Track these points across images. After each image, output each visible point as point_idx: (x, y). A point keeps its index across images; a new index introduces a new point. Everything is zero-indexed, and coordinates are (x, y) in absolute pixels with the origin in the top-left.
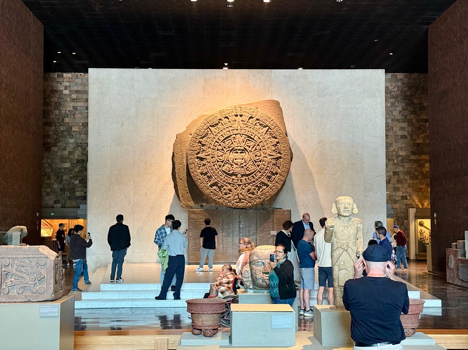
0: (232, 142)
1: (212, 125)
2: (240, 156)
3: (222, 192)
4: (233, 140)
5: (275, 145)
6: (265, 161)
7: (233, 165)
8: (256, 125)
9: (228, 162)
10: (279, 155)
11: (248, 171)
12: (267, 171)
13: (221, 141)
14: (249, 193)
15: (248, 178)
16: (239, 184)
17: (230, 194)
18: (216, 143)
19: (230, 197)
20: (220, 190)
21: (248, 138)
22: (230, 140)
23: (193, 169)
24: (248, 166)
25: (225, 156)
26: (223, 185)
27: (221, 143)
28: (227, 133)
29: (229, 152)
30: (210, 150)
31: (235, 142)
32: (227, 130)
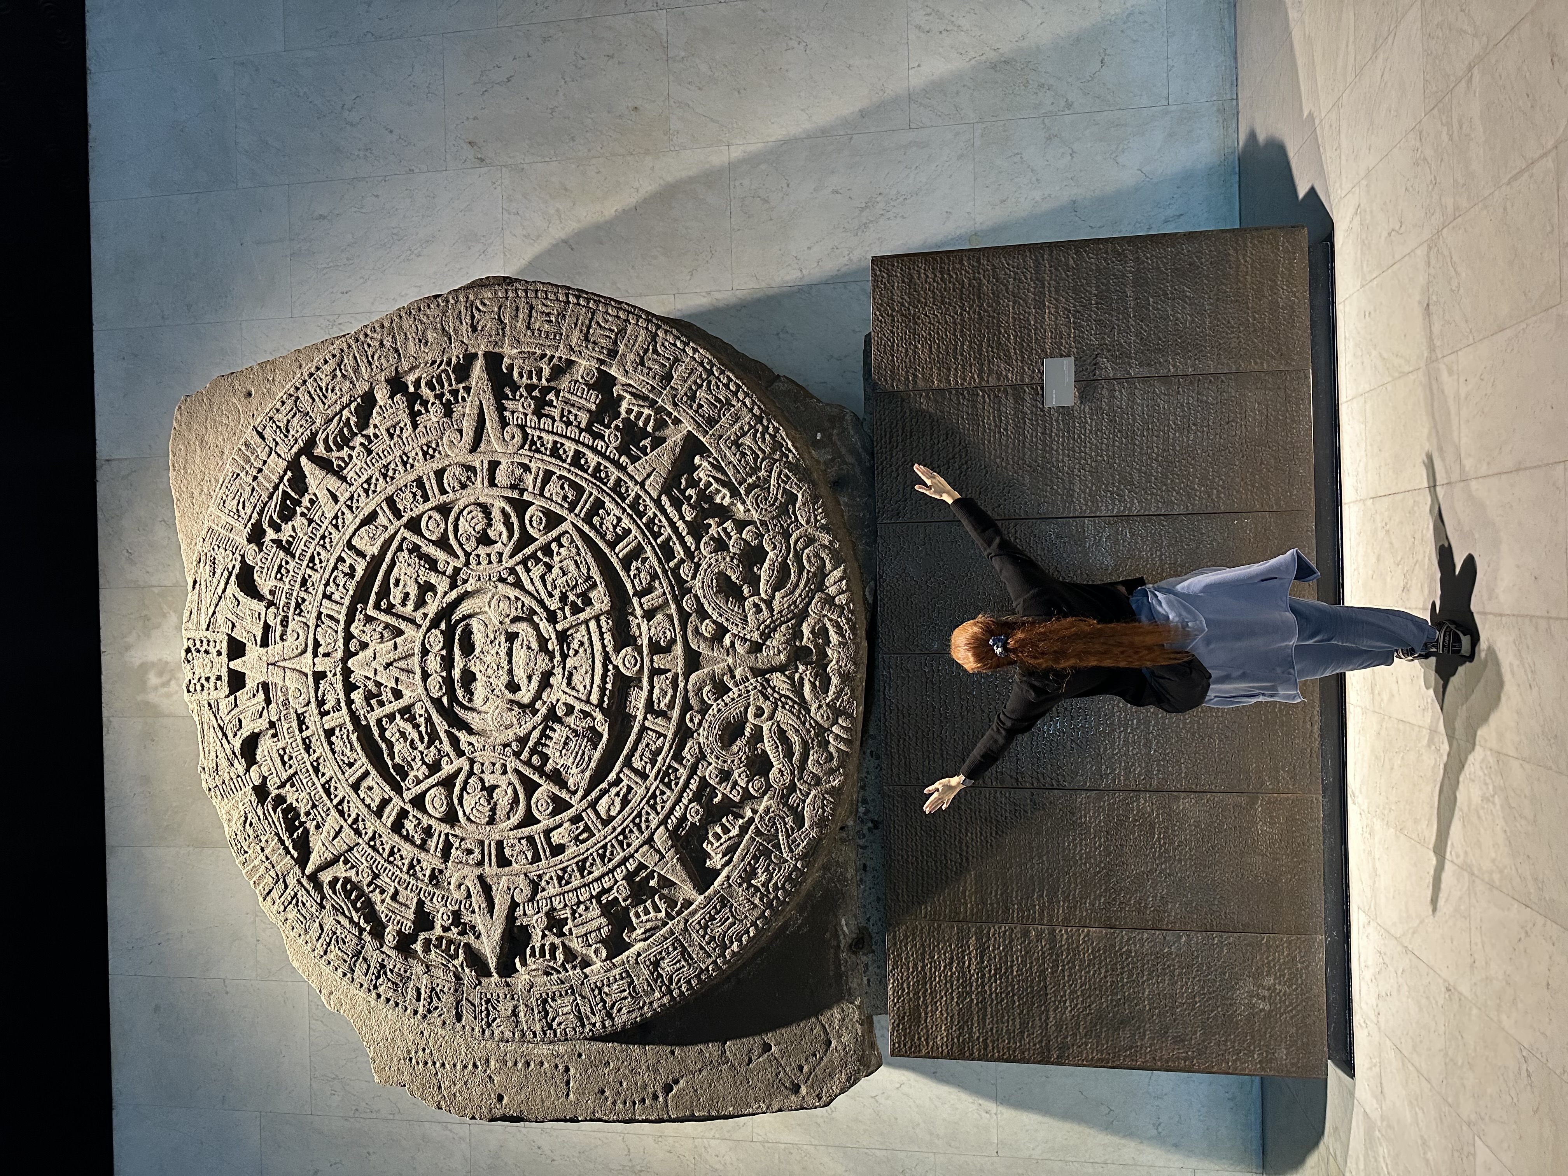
0: (398, 716)
1: (296, 855)
2: (489, 659)
3: (747, 796)
4: (388, 709)
5: (411, 407)
6: (518, 472)
7: (552, 709)
8: (286, 548)
9: (530, 744)
10: (478, 370)
11: (593, 595)
12: (589, 454)
13: (389, 792)
14: (746, 591)
15: (640, 594)
16: (680, 661)
17: (757, 736)
18: (409, 825)
19: (782, 734)
20: (730, 808)
21: (373, 597)
22: (382, 730)
23: (585, 1010)
24: (557, 594)
25: (487, 768)
26: (693, 786)
27: (408, 796)
28: (337, 749)
29: (462, 736)
30: (453, 874)
31: (398, 694)
32: (320, 748)
